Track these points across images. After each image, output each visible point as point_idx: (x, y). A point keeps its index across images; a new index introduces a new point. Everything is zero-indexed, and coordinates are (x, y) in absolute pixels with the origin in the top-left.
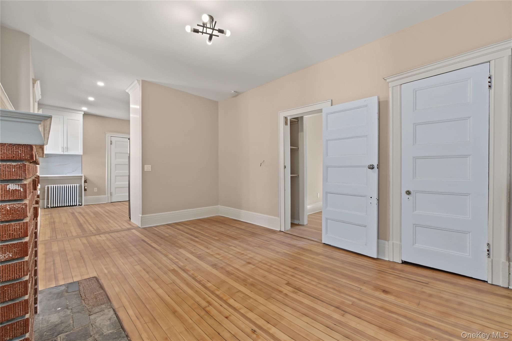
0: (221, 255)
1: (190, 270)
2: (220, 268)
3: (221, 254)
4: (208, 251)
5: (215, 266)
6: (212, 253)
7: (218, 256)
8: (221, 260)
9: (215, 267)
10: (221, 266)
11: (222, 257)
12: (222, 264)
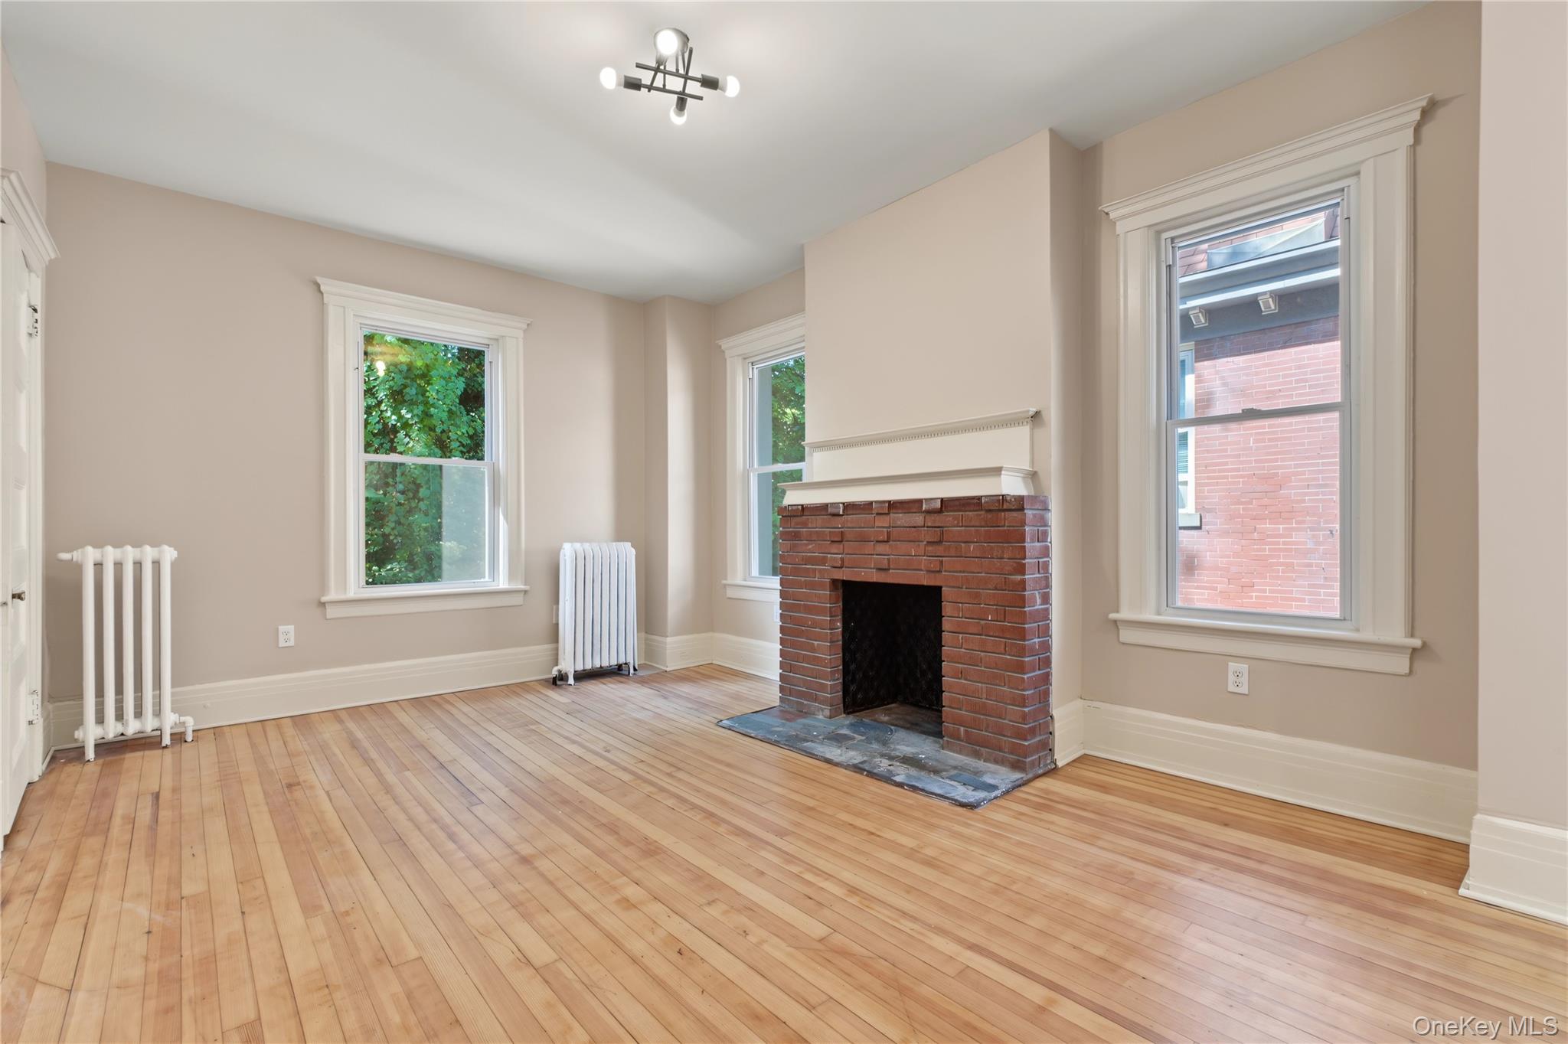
0: (618, 897)
1: (728, 834)
2: (632, 844)
3: (618, 902)
4: (675, 926)
5: (652, 848)
6: (656, 908)
7: (632, 891)
8: (624, 873)
9: (649, 844)
10: (628, 851)
11: (615, 889)
12: (626, 857)
